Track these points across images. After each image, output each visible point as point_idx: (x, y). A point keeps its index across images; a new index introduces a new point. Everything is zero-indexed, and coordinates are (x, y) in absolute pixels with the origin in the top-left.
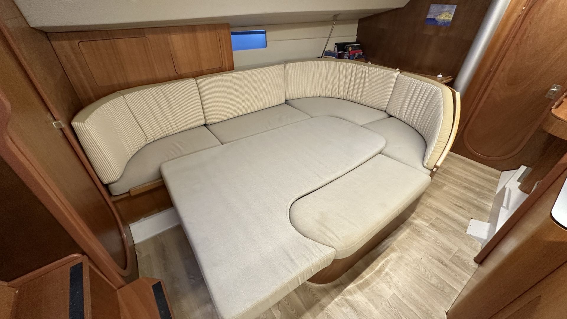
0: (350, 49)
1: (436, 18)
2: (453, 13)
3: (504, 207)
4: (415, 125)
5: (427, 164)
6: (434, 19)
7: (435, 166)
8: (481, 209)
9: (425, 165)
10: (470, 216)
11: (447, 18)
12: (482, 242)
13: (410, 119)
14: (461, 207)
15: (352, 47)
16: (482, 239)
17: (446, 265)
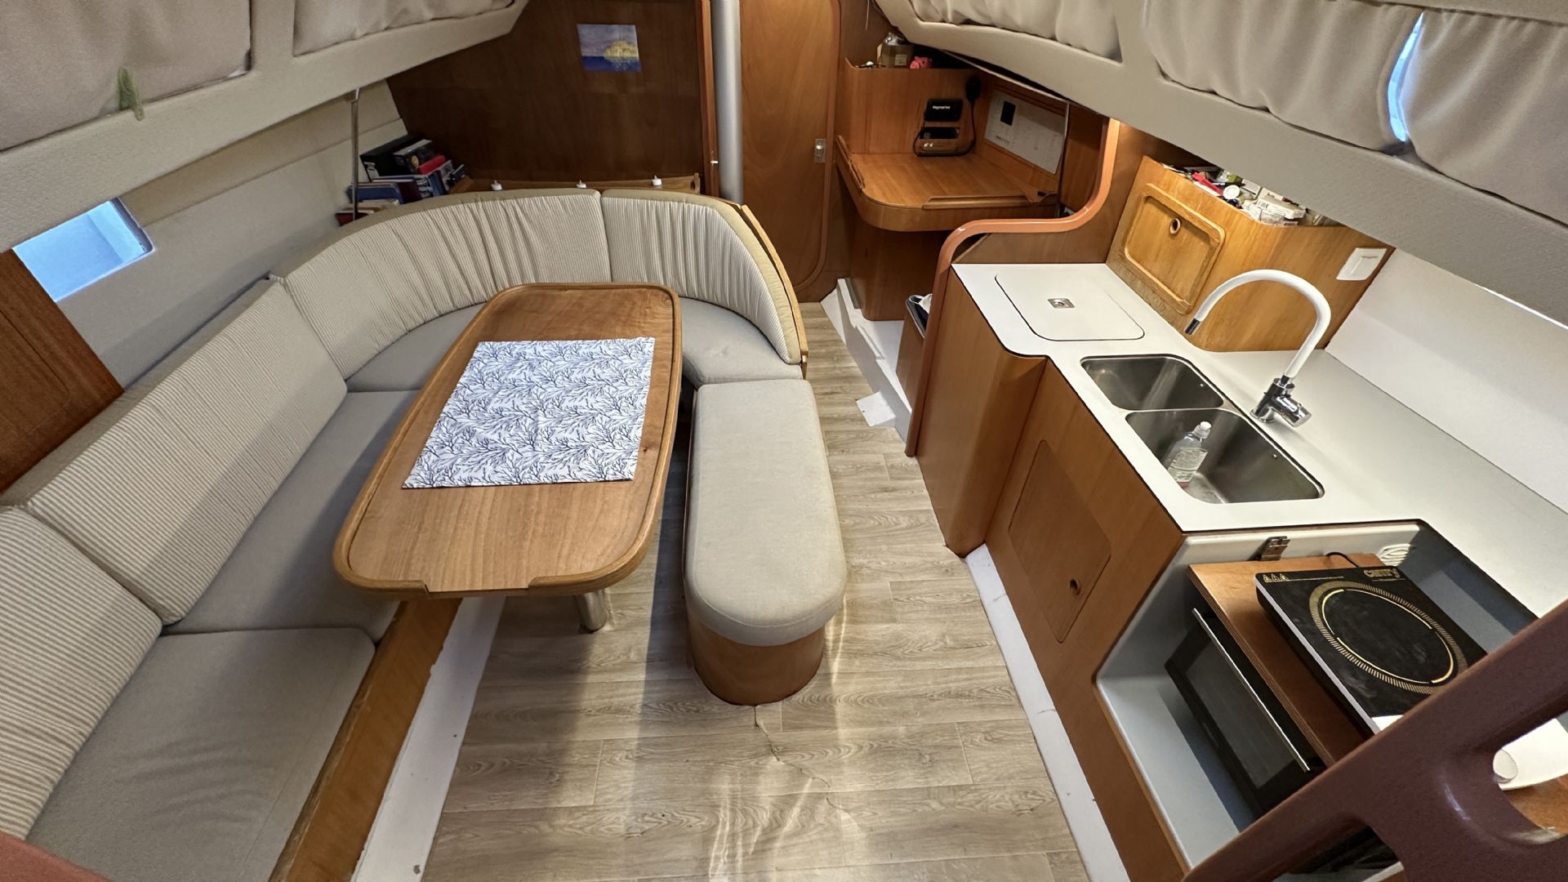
0: (415, 160)
1: (605, 55)
2: (636, 43)
3: (879, 358)
4: (698, 293)
5: (791, 357)
6: (602, 58)
7: (803, 353)
8: (850, 378)
9: (788, 359)
10: (851, 398)
11: (627, 55)
12: (893, 424)
14: (832, 393)
16: (890, 421)
17: (894, 490)
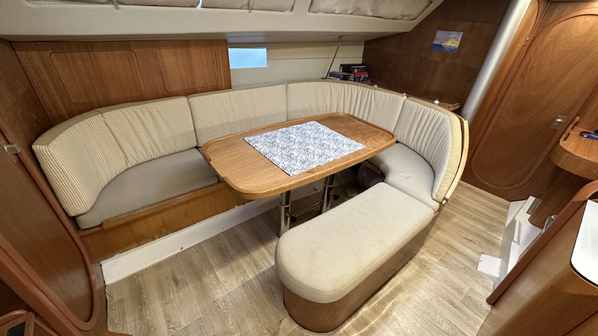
0: (356, 71)
1: (443, 44)
2: (459, 40)
3: (515, 242)
5: (436, 196)
6: (440, 45)
7: (444, 199)
8: (491, 243)
9: (434, 197)
10: (481, 250)
11: (453, 45)
12: (494, 280)
13: (417, 146)
14: (471, 241)
15: (357, 68)
16: (494, 277)
17: (457, 308)
